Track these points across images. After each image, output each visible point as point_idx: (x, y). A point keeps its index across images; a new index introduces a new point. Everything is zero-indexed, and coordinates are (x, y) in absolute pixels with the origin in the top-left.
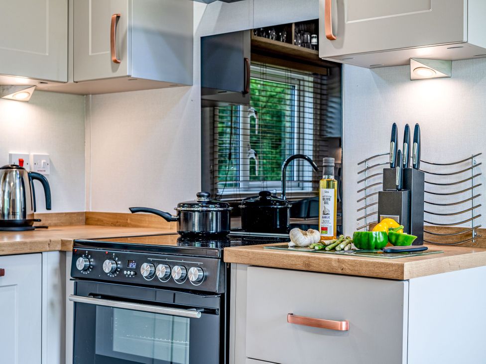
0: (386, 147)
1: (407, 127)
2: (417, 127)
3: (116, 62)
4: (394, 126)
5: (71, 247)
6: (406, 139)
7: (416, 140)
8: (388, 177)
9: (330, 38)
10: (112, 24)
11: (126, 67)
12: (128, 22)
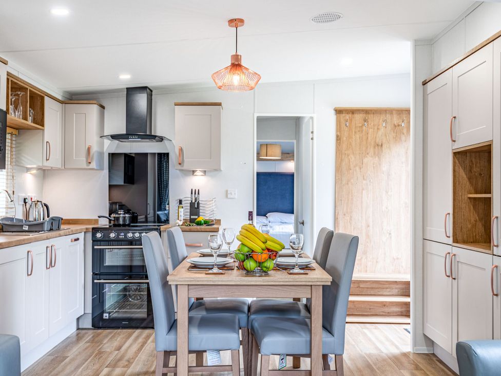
0: (189, 195)
1: (195, 190)
2: (199, 190)
3: (90, 163)
4: (192, 190)
5: (91, 230)
6: (195, 194)
7: (198, 194)
8: (192, 204)
9: (180, 164)
10: (89, 149)
11: (94, 165)
12: (95, 149)
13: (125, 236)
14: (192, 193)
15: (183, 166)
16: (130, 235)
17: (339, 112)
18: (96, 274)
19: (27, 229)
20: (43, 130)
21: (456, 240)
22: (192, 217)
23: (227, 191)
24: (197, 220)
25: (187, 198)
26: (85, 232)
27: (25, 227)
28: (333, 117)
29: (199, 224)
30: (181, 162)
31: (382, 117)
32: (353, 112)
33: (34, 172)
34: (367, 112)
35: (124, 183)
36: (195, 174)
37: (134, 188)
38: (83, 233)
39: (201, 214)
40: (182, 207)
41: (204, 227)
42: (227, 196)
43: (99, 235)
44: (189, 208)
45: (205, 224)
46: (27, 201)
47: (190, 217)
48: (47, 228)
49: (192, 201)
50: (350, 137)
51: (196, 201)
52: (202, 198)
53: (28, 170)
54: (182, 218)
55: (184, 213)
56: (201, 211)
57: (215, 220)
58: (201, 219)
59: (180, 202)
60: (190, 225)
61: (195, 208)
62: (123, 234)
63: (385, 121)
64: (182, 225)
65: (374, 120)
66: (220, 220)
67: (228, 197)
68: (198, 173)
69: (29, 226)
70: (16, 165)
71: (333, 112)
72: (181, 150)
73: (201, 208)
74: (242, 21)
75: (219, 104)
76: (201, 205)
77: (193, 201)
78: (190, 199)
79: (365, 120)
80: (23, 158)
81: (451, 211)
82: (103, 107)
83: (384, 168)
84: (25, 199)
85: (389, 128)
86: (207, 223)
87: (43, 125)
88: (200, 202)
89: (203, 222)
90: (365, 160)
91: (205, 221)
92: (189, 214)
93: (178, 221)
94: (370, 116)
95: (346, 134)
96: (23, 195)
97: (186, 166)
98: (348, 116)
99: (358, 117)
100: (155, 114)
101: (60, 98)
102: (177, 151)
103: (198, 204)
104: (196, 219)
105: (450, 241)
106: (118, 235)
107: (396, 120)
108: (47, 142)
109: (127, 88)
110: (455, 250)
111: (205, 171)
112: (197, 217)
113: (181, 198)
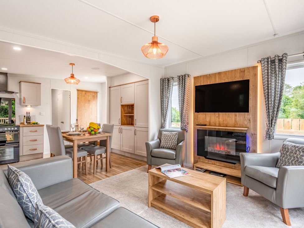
2: (29, 112)
4: (27, 112)
8: (27, 117)
9: (24, 103)
16: (6, 129)
17: (78, 90)
21: (121, 124)
23: (40, 113)
28: (76, 92)
31: (90, 93)
32: (82, 91)
34: (86, 91)
36: (27, 106)
39: (32, 121)
42: (40, 114)
50: (81, 98)
56: (31, 119)
63: (91, 94)
65: (88, 94)
68: (29, 106)
71: (76, 90)
72: (25, 98)
74: (74, 64)
75: (40, 84)
79: (86, 94)
81: (120, 118)
83: (91, 107)
85: (92, 96)
90: (86, 105)
91: (33, 123)
94: (87, 93)
95: (80, 97)
98: (81, 92)
99: (84, 93)
102: (23, 98)
103: (30, 117)
105: (120, 125)
107: (93, 94)
110: (122, 127)
111: (31, 106)
112: (29, 121)
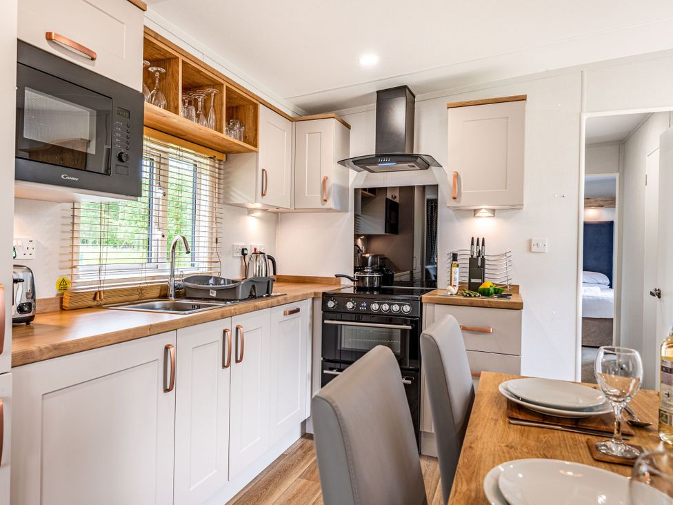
0: (468, 247)
1: (478, 239)
2: (483, 239)
3: (325, 201)
4: (473, 238)
5: (321, 296)
6: (478, 245)
7: (483, 245)
8: (472, 261)
9: (454, 198)
10: (324, 181)
11: (331, 204)
12: (333, 181)
13: (368, 307)
14: (472, 244)
15: (459, 202)
16: (375, 307)
18: (328, 361)
19: (214, 295)
20: (257, 152)
22: (473, 281)
23: (530, 241)
24: (481, 287)
25: (465, 251)
26: (313, 298)
27: (212, 293)
29: (486, 293)
30: (455, 196)
33: (258, 214)
35: (385, 232)
36: (477, 215)
37: (397, 239)
38: (310, 301)
39: (486, 275)
40: (458, 266)
41: (495, 299)
42: (530, 249)
43: (331, 304)
44: (468, 266)
45: (496, 293)
46: (245, 252)
47: (470, 280)
48: (243, 294)
49: (472, 256)
51: (479, 256)
52: (489, 251)
53: (250, 211)
54: (456, 283)
55: (460, 274)
56: (486, 271)
57: (510, 285)
58: (488, 284)
59: (455, 257)
60: (470, 296)
61: (477, 267)
62: (365, 304)
64: (456, 294)
66: (518, 286)
67: (533, 250)
68: (483, 213)
69: (218, 290)
70: (225, 203)
72: (457, 176)
73: (486, 266)
75: (523, 98)
76: (486, 262)
77: (475, 256)
78: (469, 253)
80: (232, 193)
82: (348, 127)
84: (243, 250)
86: (499, 292)
87: (256, 145)
88: (485, 257)
89: (492, 290)
91: (495, 289)
92: (467, 275)
93: (451, 287)
96: (242, 244)
97: (464, 202)
100: (419, 130)
101: (290, 114)
102: (450, 179)
103: (483, 260)
104: (481, 284)
106: (358, 305)
108: (263, 170)
109: (378, 92)
111: (494, 210)
112: (480, 281)
113: (455, 250)
